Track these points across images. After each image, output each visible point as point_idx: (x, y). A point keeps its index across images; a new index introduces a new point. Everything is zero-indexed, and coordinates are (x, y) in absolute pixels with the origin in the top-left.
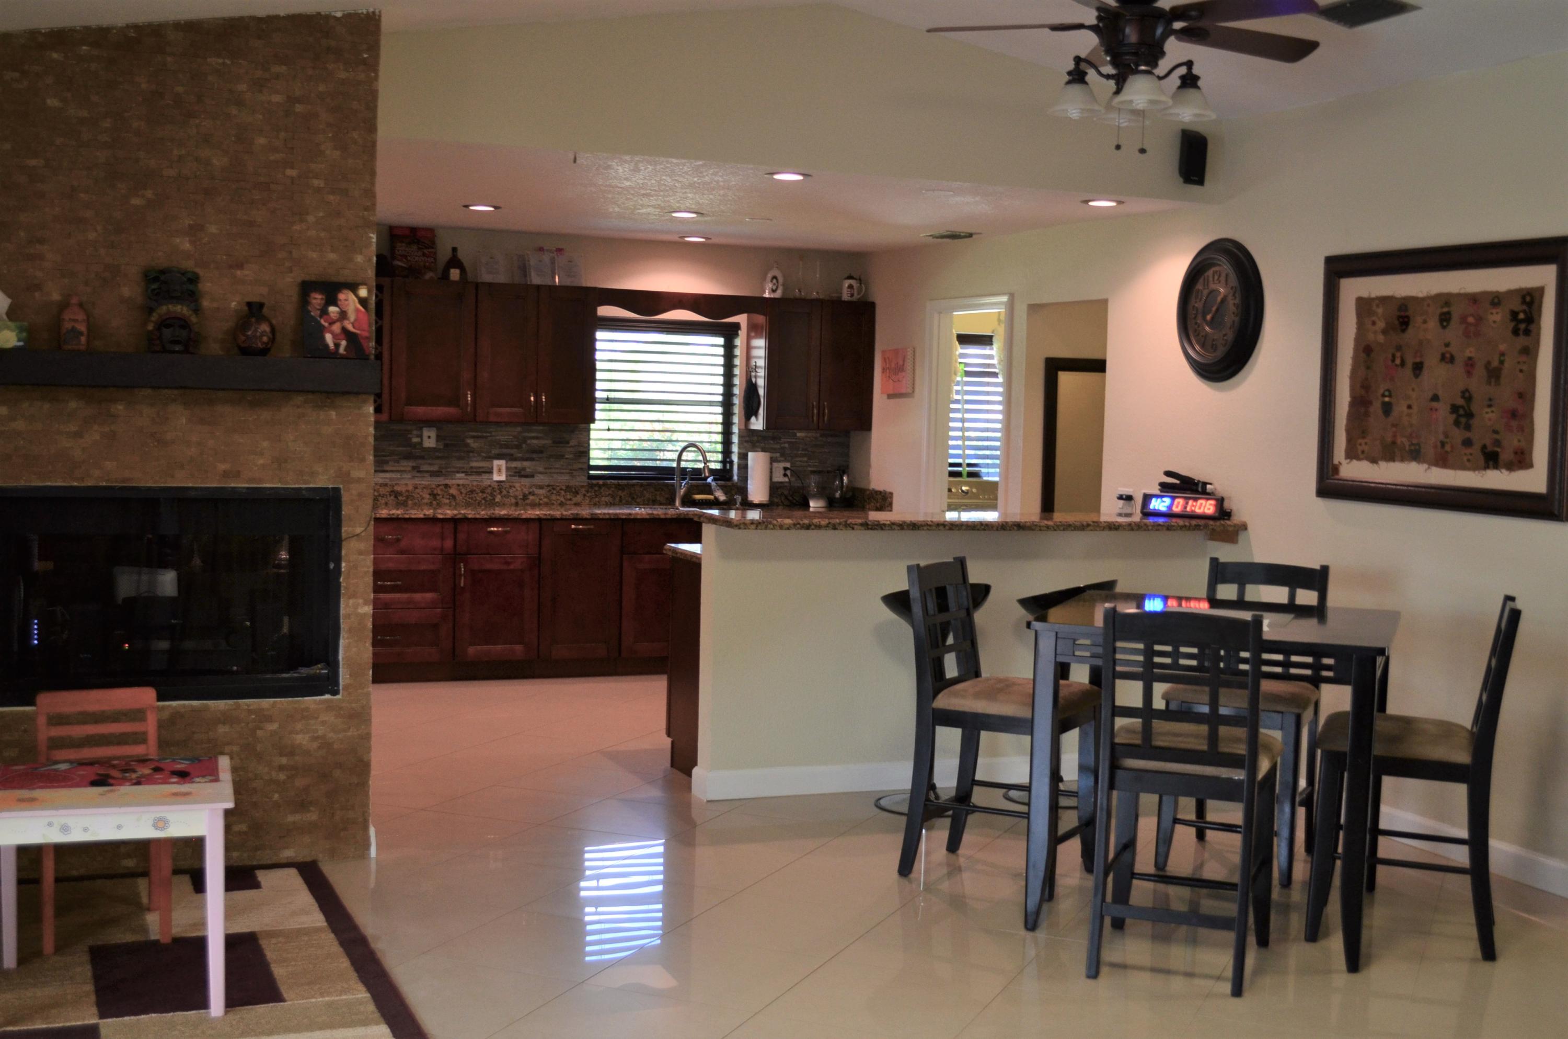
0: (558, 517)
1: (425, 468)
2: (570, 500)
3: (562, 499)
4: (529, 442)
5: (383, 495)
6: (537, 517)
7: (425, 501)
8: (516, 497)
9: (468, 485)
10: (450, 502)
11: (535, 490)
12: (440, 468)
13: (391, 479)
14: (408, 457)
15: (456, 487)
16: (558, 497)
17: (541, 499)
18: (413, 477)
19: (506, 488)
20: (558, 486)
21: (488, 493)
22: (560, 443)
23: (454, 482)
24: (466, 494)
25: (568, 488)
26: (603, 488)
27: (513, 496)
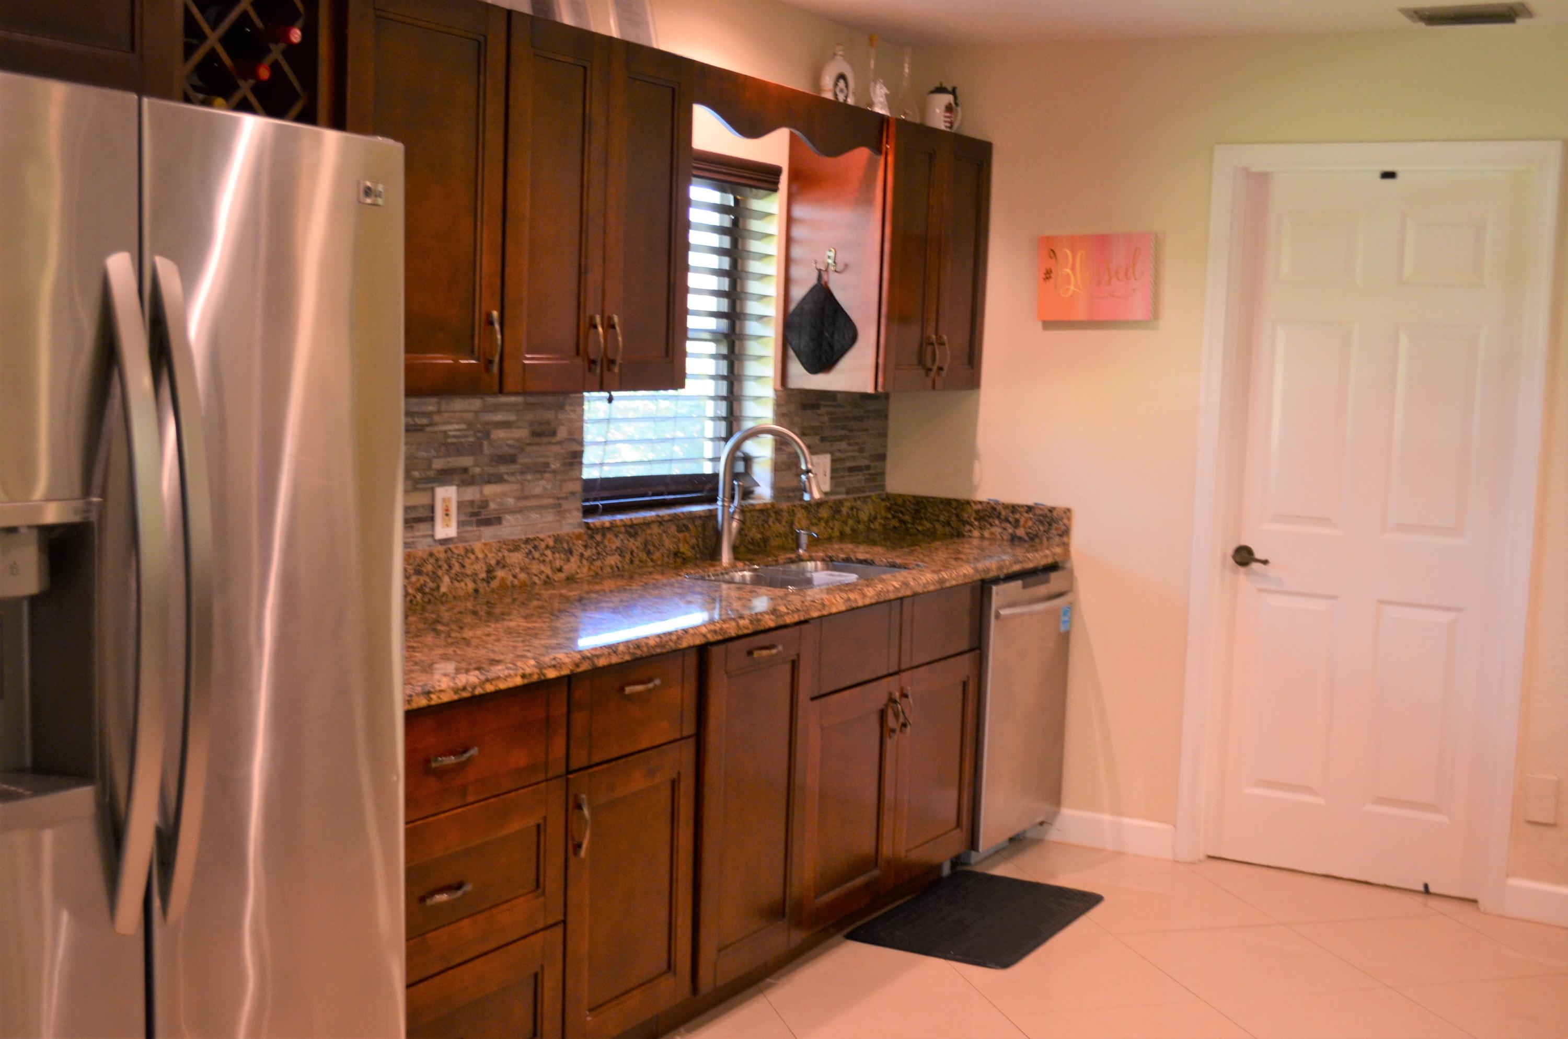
4: (493, 435)
8: (475, 576)
11: (506, 554)
17: (515, 576)
19: (458, 556)
21: (427, 574)
22: (542, 434)
27: (471, 576)
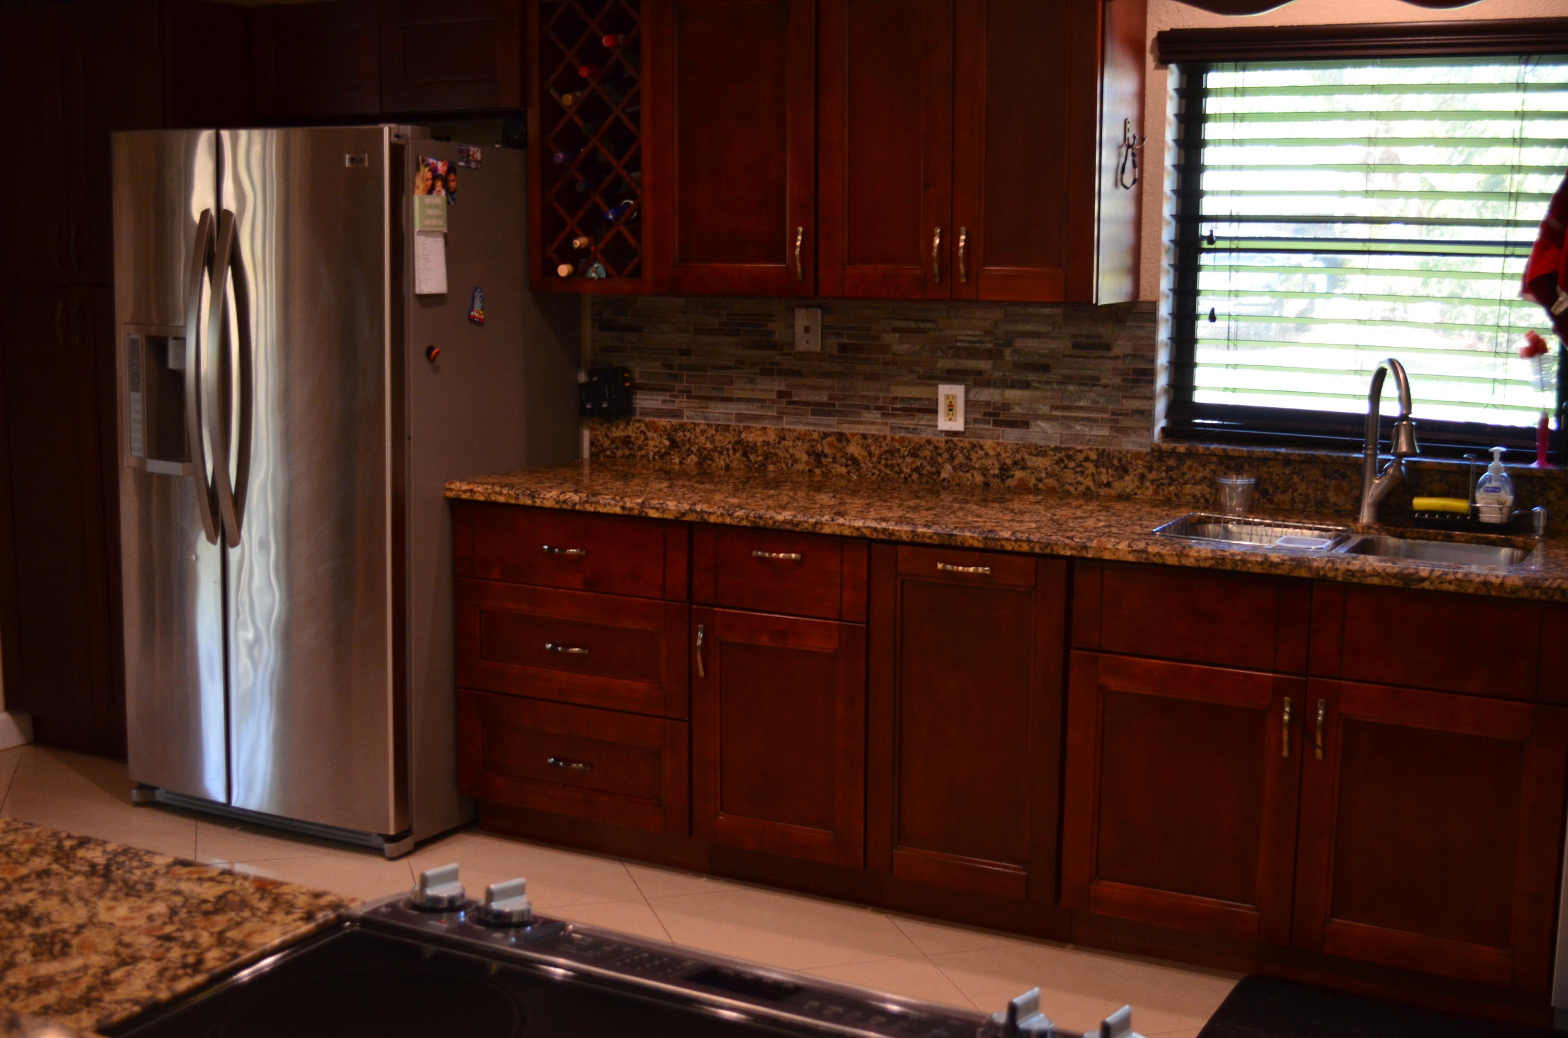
0: (905, 538)
1: (804, 395)
2: (1108, 485)
3: (1089, 482)
4: (1019, 343)
5: (722, 448)
6: (855, 534)
7: (800, 467)
8: (984, 471)
9: (885, 437)
10: (849, 473)
11: (1026, 456)
12: (830, 397)
13: (740, 417)
14: (768, 371)
15: (860, 441)
16: (1080, 479)
17: (1040, 480)
18: (779, 418)
19: (962, 448)
20: (1081, 451)
21: (925, 458)
22: (1092, 347)
23: (861, 429)
24: (880, 457)
25: (1103, 458)
26: (1189, 463)
27: (980, 469)
